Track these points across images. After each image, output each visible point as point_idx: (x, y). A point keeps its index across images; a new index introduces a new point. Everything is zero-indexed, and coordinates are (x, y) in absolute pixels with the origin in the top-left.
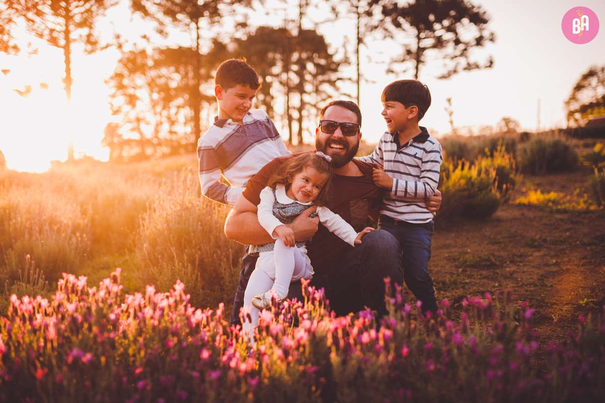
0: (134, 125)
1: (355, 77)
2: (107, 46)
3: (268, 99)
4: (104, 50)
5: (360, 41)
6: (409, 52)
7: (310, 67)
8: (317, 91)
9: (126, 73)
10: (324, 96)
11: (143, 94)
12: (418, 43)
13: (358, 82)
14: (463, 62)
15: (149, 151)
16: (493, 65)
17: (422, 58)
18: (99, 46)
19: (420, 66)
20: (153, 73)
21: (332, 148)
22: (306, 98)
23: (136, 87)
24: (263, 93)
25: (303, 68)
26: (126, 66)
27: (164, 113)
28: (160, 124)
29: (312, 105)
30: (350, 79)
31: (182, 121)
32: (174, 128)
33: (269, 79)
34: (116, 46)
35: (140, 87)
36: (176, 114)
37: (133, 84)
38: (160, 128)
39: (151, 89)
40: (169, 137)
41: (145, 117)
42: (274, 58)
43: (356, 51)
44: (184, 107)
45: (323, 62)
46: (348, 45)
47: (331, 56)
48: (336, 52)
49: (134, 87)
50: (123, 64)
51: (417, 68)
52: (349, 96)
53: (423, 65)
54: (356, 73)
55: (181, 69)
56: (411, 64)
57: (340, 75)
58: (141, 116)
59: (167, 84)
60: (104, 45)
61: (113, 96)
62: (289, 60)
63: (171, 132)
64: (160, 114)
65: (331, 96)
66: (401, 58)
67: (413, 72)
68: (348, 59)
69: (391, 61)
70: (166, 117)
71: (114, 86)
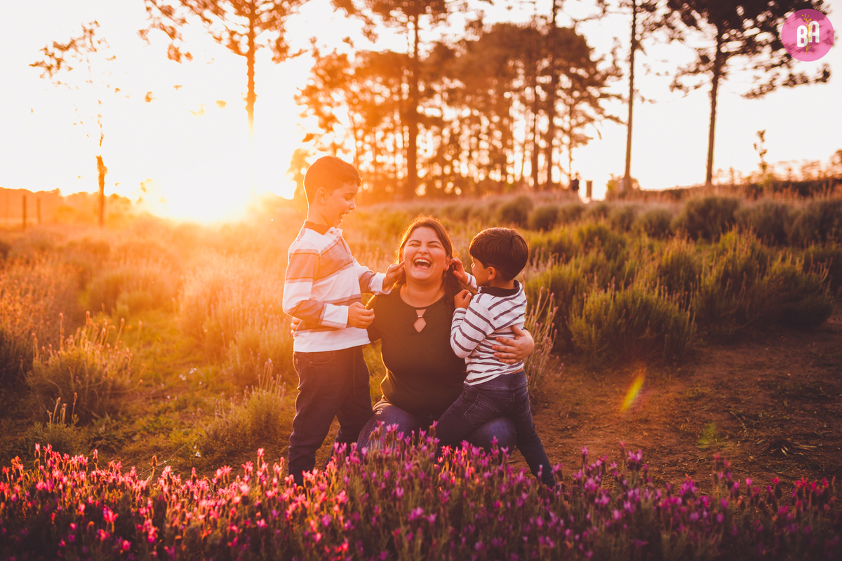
1: (626, 95)
2: (300, 53)
3: (506, 121)
4: (296, 58)
5: (635, 45)
6: (705, 59)
7: (564, 80)
8: (572, 112)
9: (320, 85)
10: (581, 119)
11: (342, 113)
12: (718, 47)
13: (631, 102)
14: (783, 73)
16: (828, 77)
17: (723, 69)
18: (290, 52)
19: (721, 80)
20: (355, 87)
22: (557, 121)
23: (333, 104)
24: (498, 114)
25: (556, 80)
26: (322, 77)
27: (368, 138)
28: (361, 152)
29: (564, 131)
30: (619, 97)
31: (391, 149)
32: (379, 159)
33: (507, 95)
34: (311, 52)
35: (339, 104)
36: (383, 139)
37: (328, 100)
38: (361, 158)
39: (352, 106)
40: (372, 169)
41: (343, 143)
42: (515, 67)
43: (629, 58)
44: (393, 130)
45: (581, 72)
46: (618, 51)
47: (594, 64)
48: (602, 59)
49: (330, 105)
50: (317, 74)
51: (715, 82)
52: (617, 120)
53: (725, 79)
54: (628, 89)
55: (392, 81)
56: (706, 78)
57: (605, 90)
58: (338, 142)
59: (373, 101)
60: (297, 52)
61: (304, 115)
62: (535, 68)
63: (375, 163)
64: (363, 139)
65: (591, 120)
66: (693, 68)
67: (710, 87)
68: (617, 69)
69: (679, 71)
70: (370, 143)
71: (306, 103)
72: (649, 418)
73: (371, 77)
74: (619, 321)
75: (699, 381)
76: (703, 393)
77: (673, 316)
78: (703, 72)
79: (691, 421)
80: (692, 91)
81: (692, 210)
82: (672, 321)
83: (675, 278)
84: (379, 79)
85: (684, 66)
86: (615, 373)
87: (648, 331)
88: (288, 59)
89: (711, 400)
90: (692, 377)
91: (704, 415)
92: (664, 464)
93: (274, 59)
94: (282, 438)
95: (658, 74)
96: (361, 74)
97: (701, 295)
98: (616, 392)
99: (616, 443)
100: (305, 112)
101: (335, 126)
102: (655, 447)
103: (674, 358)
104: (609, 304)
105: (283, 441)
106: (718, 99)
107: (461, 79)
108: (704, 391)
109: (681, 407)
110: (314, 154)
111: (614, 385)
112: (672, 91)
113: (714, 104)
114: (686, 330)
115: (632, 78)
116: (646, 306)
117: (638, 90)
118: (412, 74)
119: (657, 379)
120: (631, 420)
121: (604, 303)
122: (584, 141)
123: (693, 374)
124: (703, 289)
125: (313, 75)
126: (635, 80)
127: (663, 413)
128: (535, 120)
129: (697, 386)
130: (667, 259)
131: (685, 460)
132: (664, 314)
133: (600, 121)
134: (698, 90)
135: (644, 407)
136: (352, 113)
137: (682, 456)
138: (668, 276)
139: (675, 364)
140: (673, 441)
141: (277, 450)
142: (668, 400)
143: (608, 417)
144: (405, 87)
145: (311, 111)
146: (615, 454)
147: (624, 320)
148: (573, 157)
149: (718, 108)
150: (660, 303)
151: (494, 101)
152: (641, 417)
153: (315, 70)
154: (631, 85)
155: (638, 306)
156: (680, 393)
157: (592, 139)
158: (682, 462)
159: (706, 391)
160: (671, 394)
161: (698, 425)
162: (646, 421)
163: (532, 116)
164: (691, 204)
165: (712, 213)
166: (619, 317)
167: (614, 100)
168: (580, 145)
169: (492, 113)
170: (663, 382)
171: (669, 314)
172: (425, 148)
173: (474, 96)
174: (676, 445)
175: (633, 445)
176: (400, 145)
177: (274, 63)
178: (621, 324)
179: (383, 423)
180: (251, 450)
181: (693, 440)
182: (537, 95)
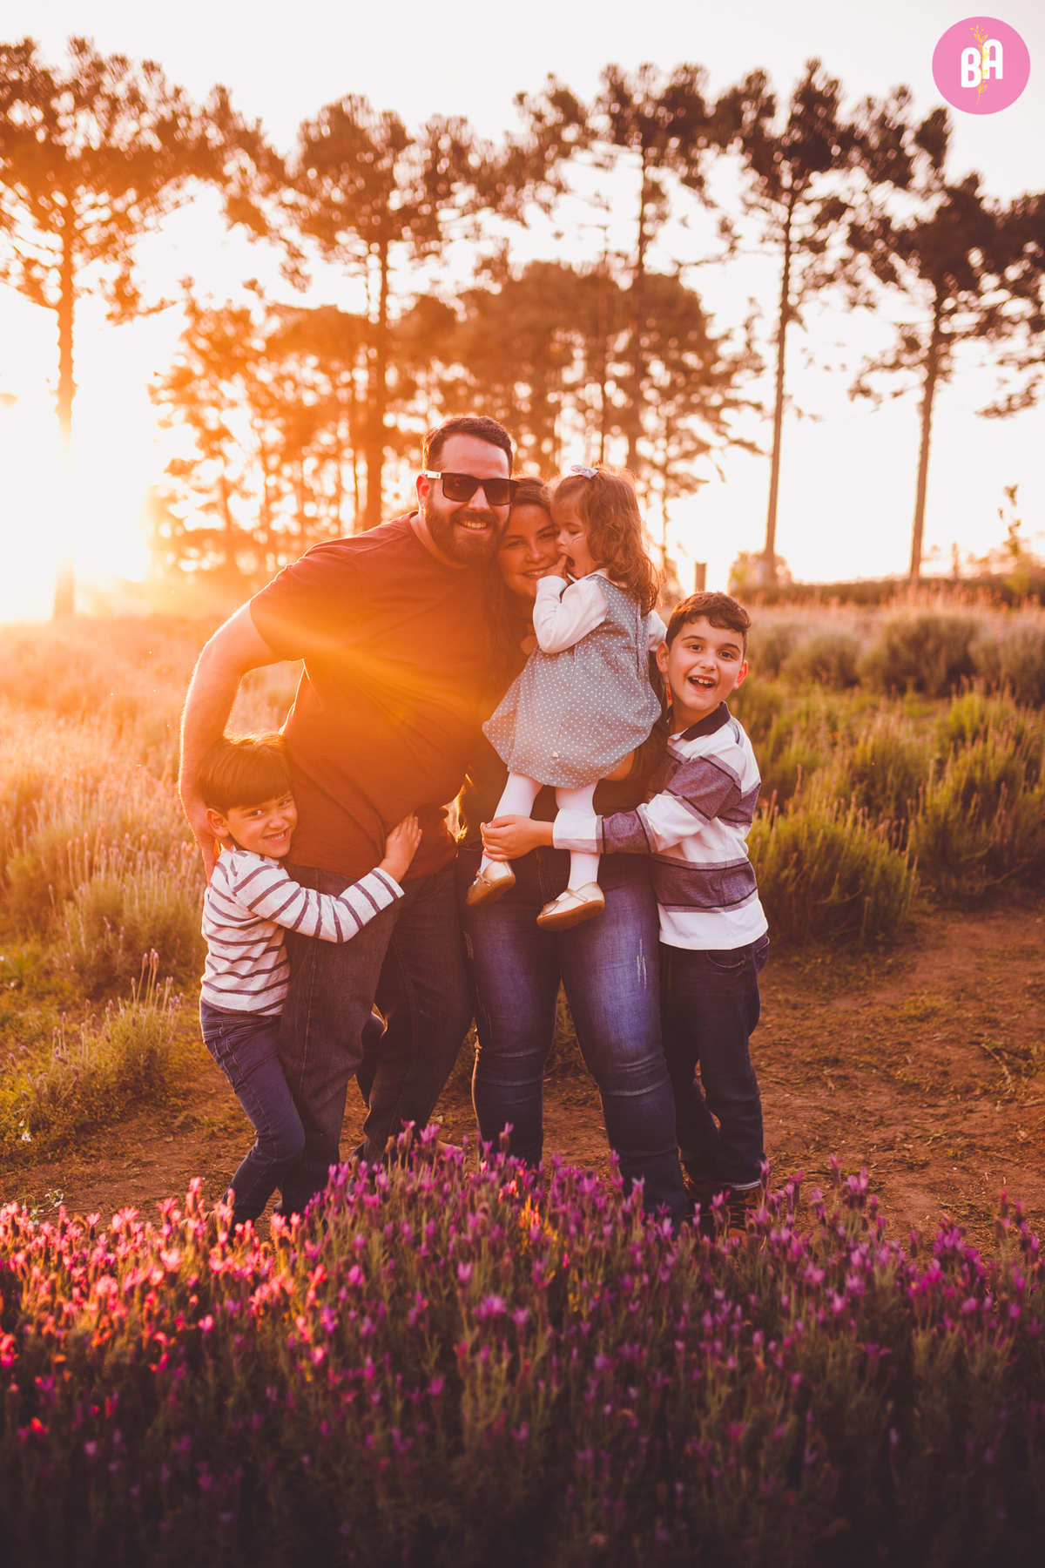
0: (215, 496)
1: (770, 404)
2: (161, 307)
3: (547, 446)
4: (153, 316)
5: (788, 313)
6: (911, 344)
7: (658, 370)
8: (670, 432)
9: (198, 368)
10: (689, 445)
11: (240, 420)
12: (937, 322)
13: (778, 417)
15: (246, 562)
17: (944, 364)
18: (142, 305)
19: (939, 383)
20: (265, 374)
22: (644, 447)
23: (223, 404)
24: (534, 432)
25: (642, 371)
26: (202, 354)
27: (287, 470)
28: (274, 495)
29: (654, 466)
30: (758, 407)
31: (330, 490)
32: (310, 510)
33: (552, 398)
34: (182, 307)
35: (233, 404)
36: (316, 472)
37: (214, 395)
38: (275, 507)
39: (258, 410)
40: (295, 528)
41: (242, 478)
42: (569, 346)
43: (776, 337)
44: (336, 457)
45: (691, 359)
46: (756, 323)
47: (712, 344)
48: (726, 337)
49: (216, 404)
50: (193, 346)
51: (929, 386)
52: (751, 447)
53: (946, 380)
54: (773, 393)
55: (335, 365)
56: (913, 378)
57: (731, 394)
58: (231, 476)
59: (299, 401)
60: (154, 303)
61: (166, 424)
62: (604, 349)
63: (301, 518)
64: (278, 472)
65: (703, 447)
66: (890, 360)
67: (920, 395)
68: (756, 357)
69: (865, 365)
70: (291, 480)
71: (170, 401)
72: (841, 1056)
73: (295, 355)
74: (785, 873)
75: (925, 983)
76: (933, 1009)
77: (879, 863)
78: (909, 367)
79: (914, 1062)
80: (888, 401)
81: (896, 639)
82: (877, 871)
83: (879, 787)
84: (312, 360)
85: (875, 356)
86: (775, 965)
87: (835, 890)
88: (138, 318)
89: (947, 1021)
90: (912, 976)
91: (937, 1051)
92: (872, 1145)
93: (110, 316)
94: (177, 1096)
95: (827, 368)
96: (276, 348)
97: (926, 822)
98: (779, 1001)
99: (786, 1106)
100: (169, 416)
101: (226, 446)
102: (854, 1112)
103: (879, 938)
104: (767, 842)
105: (179, 1102)
106: (934, 417)
107: (466, 365)
108: (935, 1003)
109: (896, 1034)
110: (186, 498)
111: (774, 988)
112: (852, 399)
113: (927, 426)
114: (901, 890)
115: (780, 373)
116: (832, 847)
117: (791, 397)
118: (373, 353)
119: (850, 978)
120: (809, 1059)
121: (758, 840)
122: (690, 486)
123: (913, 969)
124: (929, 812)
125: (184, 347)
126: (787, 379)
127: (865, 1046)
128: (602, 447)
129: (922, 994)
130: (864, 752)
131: (907, 1137)
132: (864, 858)
133: (721, 449)
134: (899, 399)
135: (831, 1033)
136: (258, 423)
137: (902, 1128)
138: (865, 783)
139: (881, 949)
140: (885, 1099)
141: (169, 1119)
142: (873, 1020)
143: (769, 1053)
144: (362, 376)
145: (181, 413)
146: (786, 1128)
147: (793, 872)
148: (669, 514)
149: (934, 435)
150: (857, 840)
151: (525, 407)
152: (827, 1053)
153: (188, 336)
154: (780, 386)
155: (818, 845)
156: (893, 1007)
157: (707, 482)
158: (904, 1141)
159: (938, 1005)
160: (878, 1008)
161: (927, 1068)
162: (835, 1062)
163: (596, 437)
164: (894, 628)
165: (930, 646)
166: (785, 865)
167: (748, 411)
168: (684, 493)
169: (524, 429)
170: (861, 984)
171: (871, 860)
172: (395, 491)
173: (489, 397)
174: (889, 1108)
175: (816, 1108)
176: (348, 485)
177: (110, 323)
178: (787, 879)
179: (412, 1123)
180: (119, 1121)
181: (919, 1098)
182: (605, 398)
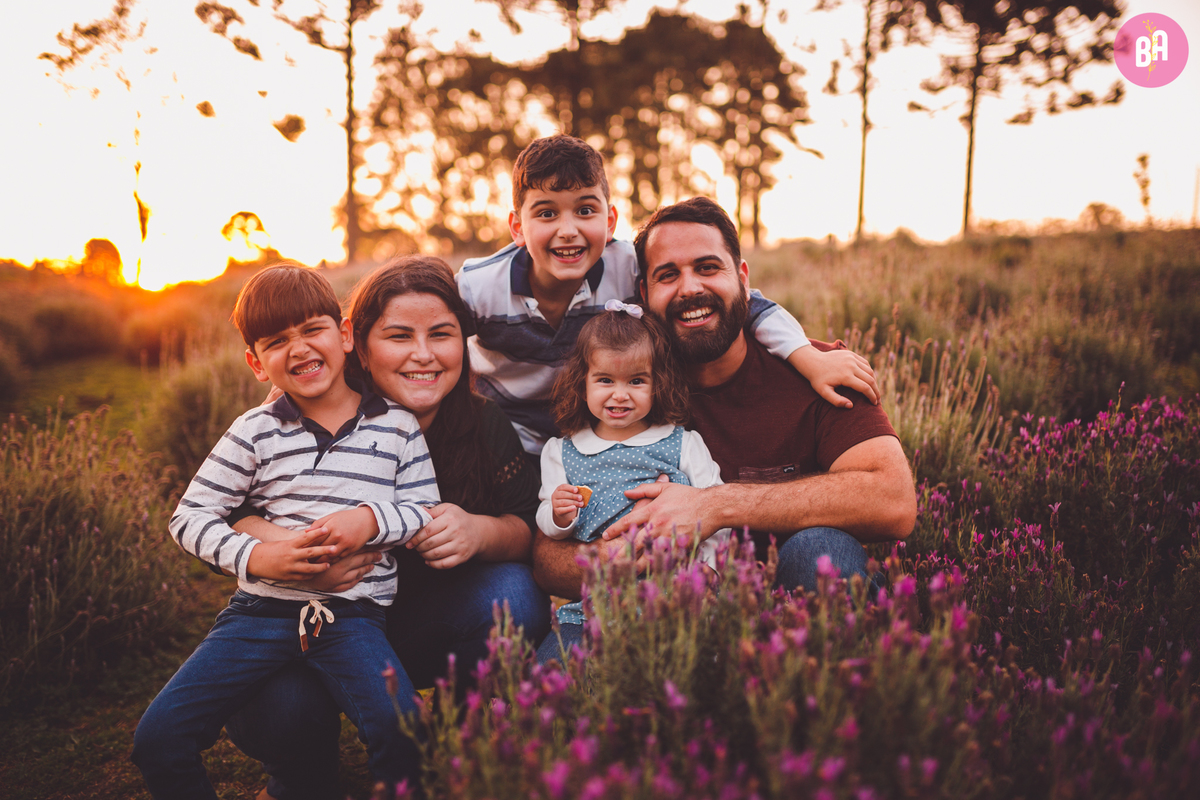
12: (979, 53)
14: (1065, 94)
16: (1120, 98)
21: (687, 320)
